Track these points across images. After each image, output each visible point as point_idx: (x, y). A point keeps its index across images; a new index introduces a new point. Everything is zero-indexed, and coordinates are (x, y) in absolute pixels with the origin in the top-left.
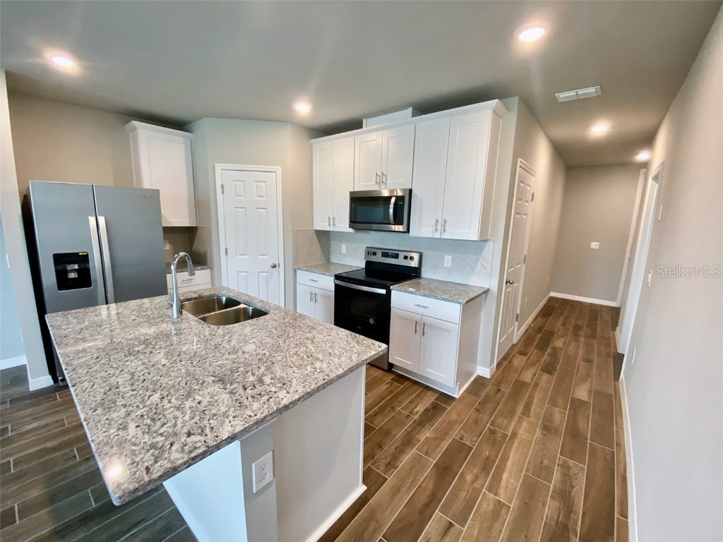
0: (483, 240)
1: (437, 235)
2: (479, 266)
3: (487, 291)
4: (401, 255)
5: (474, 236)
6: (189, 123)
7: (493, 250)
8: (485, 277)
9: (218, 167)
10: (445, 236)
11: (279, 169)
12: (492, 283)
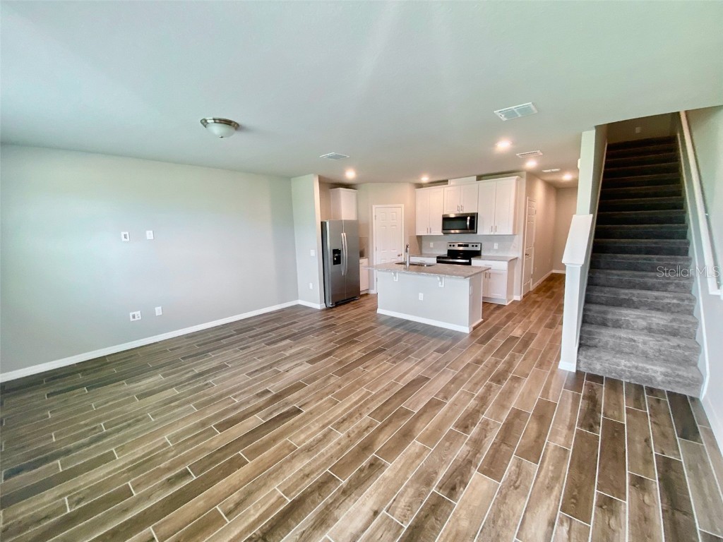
0: (514, 235)
1: (492, 233)
2: (512, 248)
3: (517, 258)
4: (470, 245)
5: (510, 232)
6: (354, 185)
7: (519, 239)
8: (516, 252)
9: (374, 207)
10: (496, 234)
11: (403, 206)
12: (519, 255)
